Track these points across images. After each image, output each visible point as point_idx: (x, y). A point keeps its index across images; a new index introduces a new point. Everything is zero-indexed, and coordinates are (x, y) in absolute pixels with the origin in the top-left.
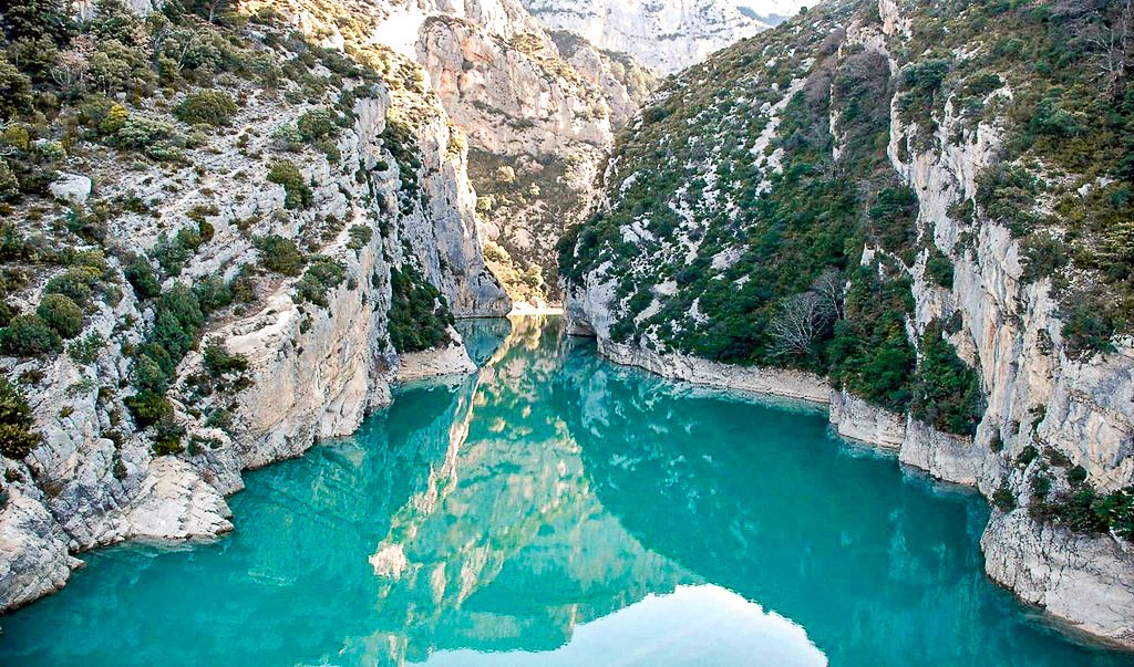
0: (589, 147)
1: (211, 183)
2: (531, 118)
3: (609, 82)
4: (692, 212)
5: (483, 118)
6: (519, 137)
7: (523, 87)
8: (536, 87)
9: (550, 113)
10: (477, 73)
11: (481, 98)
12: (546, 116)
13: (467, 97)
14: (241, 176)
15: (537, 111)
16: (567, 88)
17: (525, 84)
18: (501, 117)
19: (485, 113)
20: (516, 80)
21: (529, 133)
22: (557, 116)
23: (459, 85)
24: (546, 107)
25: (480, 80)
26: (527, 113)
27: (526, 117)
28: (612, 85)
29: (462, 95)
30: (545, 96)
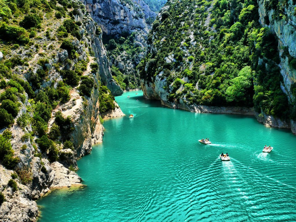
0: (139, 29)
1: (41, 51)
2: (118, 20)
3: (143, 4)
4: (188, 50)
5: (102, 21)
6: (115, 27)
7: (114, 8)
8: (119, 8)
9: (125, 17)
10: (98, 4)
11: (101, 13)
12: (123, 18)
13: (96, 14)
14: (51, 47)
15: (120, 17)
16: (130, 7)
17: (115, 7)
18: (108, 20)
19: (102, 19)
20: (112, 6)
21: (118, 26)
22: (127, 18)
23: (92, 9)
24: (123, 15)
25: (99, 7)
26: (117, 18)
27: (117, 20)
28: (144, 5)
29: (94, 13)
30: (122, 11)
